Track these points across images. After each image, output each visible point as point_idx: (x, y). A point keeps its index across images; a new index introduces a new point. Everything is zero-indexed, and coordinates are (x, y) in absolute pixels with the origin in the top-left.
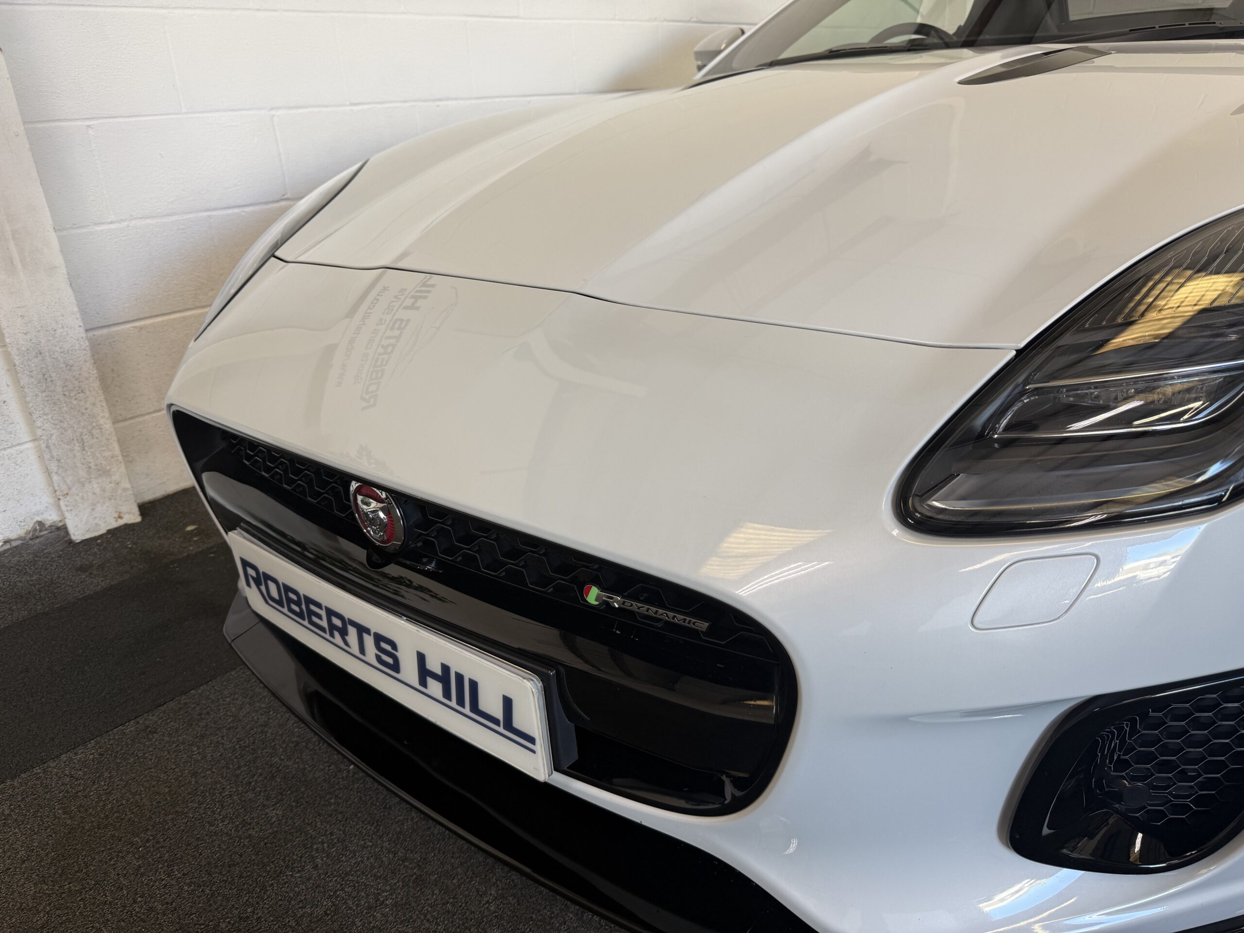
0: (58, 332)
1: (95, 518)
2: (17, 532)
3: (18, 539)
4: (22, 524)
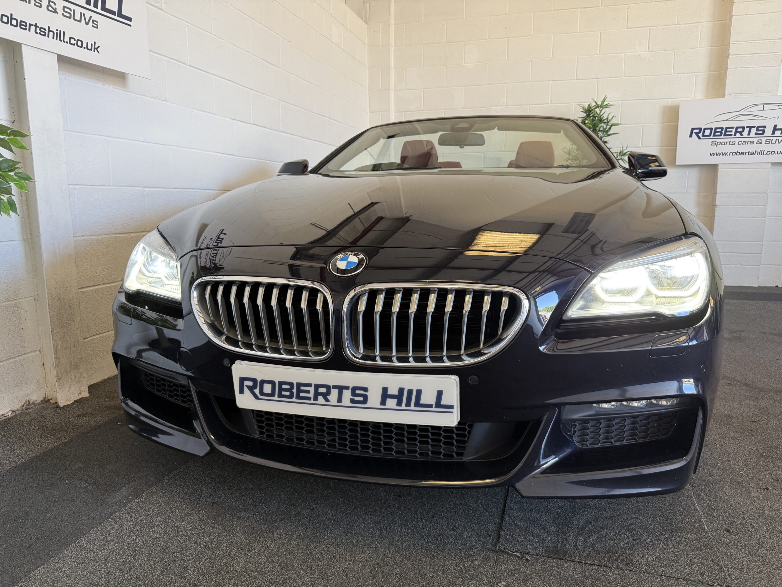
0: (69, 288)
1: (70, 393)
2: (17, 406)
3: (18, 410)
4: (20, 401)
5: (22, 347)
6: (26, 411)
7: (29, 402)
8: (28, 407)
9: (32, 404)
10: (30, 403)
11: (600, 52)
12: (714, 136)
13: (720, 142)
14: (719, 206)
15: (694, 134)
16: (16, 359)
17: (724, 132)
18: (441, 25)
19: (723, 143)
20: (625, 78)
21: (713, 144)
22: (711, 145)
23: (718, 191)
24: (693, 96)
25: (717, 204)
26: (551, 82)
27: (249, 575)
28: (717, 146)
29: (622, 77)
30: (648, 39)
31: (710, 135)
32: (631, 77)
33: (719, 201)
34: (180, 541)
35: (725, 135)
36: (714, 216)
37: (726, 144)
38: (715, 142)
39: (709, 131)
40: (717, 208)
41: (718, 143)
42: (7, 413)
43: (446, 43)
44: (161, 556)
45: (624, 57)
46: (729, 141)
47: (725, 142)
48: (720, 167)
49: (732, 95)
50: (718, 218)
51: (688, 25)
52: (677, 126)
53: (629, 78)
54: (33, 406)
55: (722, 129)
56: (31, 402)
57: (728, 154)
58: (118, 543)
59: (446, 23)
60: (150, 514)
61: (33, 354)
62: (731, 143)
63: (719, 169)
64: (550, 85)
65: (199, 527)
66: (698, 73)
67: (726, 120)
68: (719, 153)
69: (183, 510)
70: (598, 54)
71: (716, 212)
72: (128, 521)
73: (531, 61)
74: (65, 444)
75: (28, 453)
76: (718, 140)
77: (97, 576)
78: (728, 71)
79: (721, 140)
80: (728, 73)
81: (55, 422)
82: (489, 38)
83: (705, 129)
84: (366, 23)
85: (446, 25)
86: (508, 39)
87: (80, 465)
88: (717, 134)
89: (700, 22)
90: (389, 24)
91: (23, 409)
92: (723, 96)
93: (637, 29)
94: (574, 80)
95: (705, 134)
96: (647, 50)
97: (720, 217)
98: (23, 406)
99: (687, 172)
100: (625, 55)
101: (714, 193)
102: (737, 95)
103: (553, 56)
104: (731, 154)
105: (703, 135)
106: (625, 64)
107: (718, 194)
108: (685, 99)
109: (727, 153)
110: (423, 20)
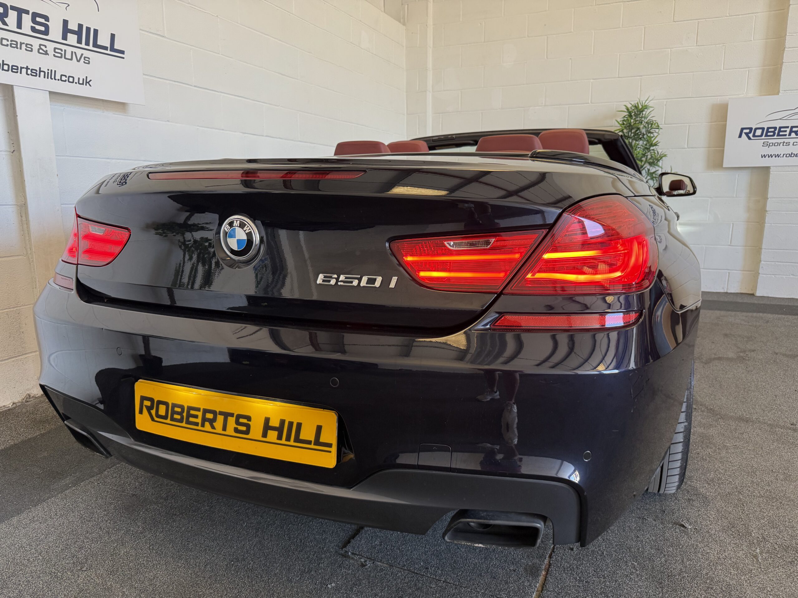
2: (18, 399)
3: (19, 402)
4: (21, 395)
5: (23, 348)
6: (26, 403)
7: (29, 396)
8: (28, 400)
9: (33, 397)
10: (31, 397)
11: (644, 48)
12: (765, 136)
13: (773, 143)
14: (770, 212)
15: (743, 135)
16: (17, 358)
17: (778, 132)
18: (479, 24)
19: (776, 144)
20: (670, 74)
21: (764, 145)
22: (763, 146)
23: (769, 196)
24: (744, 93)
25: (767, 209)
26: (592, 81)
27: (127, 558)
28: (769, 147)
29: (667, 74)
30: (696, 33)
31: (761, 136)
32: (677, 74)
33: (770, 206)
34: (89, 525)
35: (778, 135)
36: (765, 223)
37: (779, 145)
38: (767, 143)
39: (761, 130)
40: (768, 213)
41: (770, 143)
42: (8, 405)
43: (484, 42)
44: (68, 537)
45: (670, 52)
46: (783, 142)
47: (778, 143)
48: (772, 169)
49: (787, 92)
50: (768, 225)
51: (740, 16)
52: (725, 125)
53: (675, 74)
54: (32, 399)
55: (775, 128)
56: (32, 395)
57: (782, 156)
58: (40, 523)
59: (484, 22)
60: (78, 501)
61: (34, 354)
62: (785, 144)
63: (771, 172)
64: (591, 84)
65: (111, 515)
66: (750, 68)
67: (780, 119)
68: (771, 155)
69: (106, 499)
70: (641, 50)
71: (767, 218)
72: (58, 505)
73: (571, 59)
74: (42, 435)
75: (9, 441)
76: (770, 141)
77: (11, 549)
78: (783, 66)
79: (774, 141)
80: (783, 68)
81: (44, 415)
82: (528, 36)
83: (756, 129)
84: (404, 24)
85: (484, 24)
86: (547, 37)
87: (45, 454)
88: (769, 134)
89: (755, 13)
90: (426, 25)
91: (23, 402)
92: (778, 93)
93: (685, 22)
94: (616, 78)
95: (756, 134)
96: (695, 45)
97: (771, 224)
98: (24, 399)
99: (737, 175)
100: (671, 50)
101: (766, 199)
102: (793, 91)
103: (594, 53)
104: (785, 155)
105: (754, 136)
106: (670, 60)
107: (769, 199)
108: (736, 96)
109: (780, 154)
110: (461, 20)
